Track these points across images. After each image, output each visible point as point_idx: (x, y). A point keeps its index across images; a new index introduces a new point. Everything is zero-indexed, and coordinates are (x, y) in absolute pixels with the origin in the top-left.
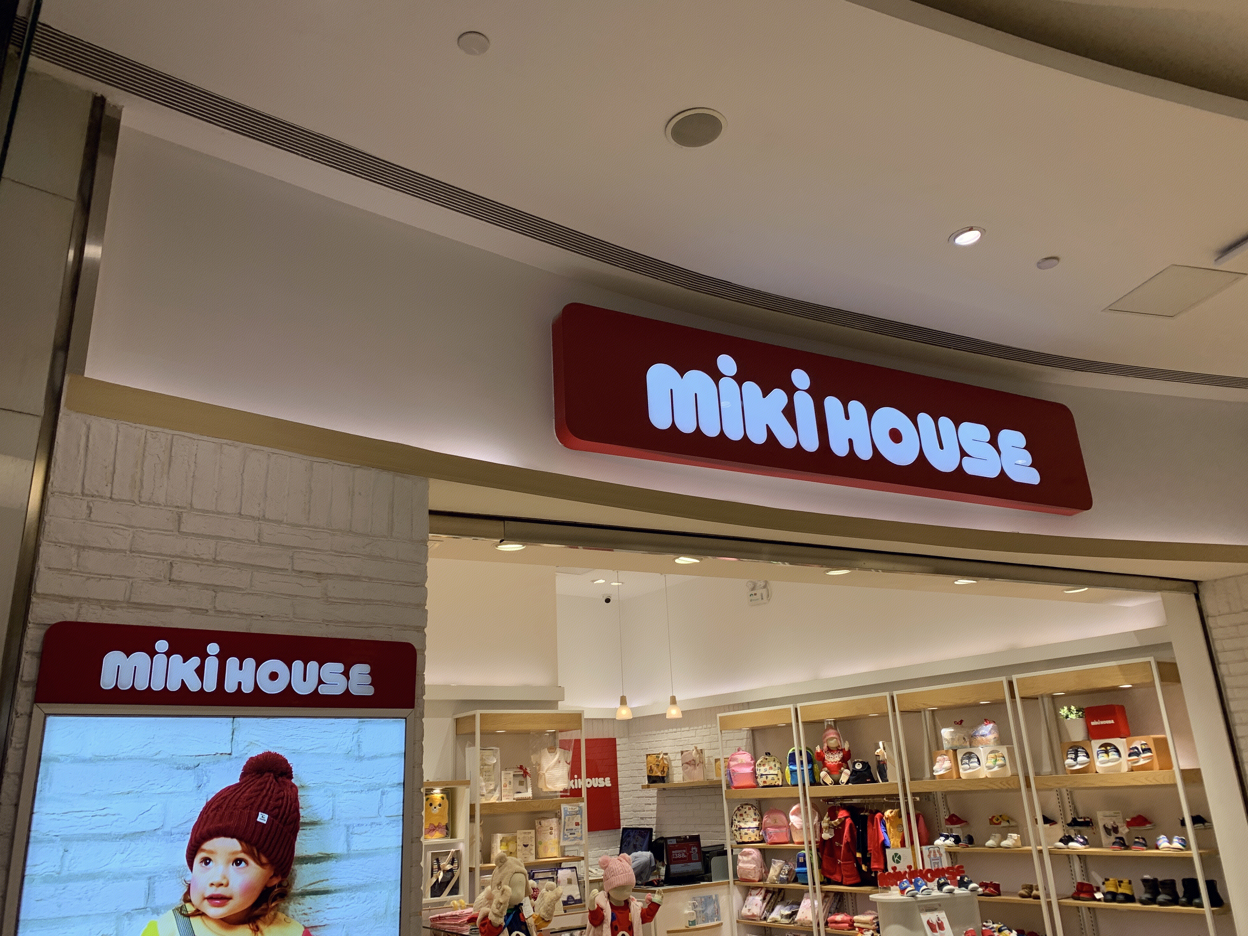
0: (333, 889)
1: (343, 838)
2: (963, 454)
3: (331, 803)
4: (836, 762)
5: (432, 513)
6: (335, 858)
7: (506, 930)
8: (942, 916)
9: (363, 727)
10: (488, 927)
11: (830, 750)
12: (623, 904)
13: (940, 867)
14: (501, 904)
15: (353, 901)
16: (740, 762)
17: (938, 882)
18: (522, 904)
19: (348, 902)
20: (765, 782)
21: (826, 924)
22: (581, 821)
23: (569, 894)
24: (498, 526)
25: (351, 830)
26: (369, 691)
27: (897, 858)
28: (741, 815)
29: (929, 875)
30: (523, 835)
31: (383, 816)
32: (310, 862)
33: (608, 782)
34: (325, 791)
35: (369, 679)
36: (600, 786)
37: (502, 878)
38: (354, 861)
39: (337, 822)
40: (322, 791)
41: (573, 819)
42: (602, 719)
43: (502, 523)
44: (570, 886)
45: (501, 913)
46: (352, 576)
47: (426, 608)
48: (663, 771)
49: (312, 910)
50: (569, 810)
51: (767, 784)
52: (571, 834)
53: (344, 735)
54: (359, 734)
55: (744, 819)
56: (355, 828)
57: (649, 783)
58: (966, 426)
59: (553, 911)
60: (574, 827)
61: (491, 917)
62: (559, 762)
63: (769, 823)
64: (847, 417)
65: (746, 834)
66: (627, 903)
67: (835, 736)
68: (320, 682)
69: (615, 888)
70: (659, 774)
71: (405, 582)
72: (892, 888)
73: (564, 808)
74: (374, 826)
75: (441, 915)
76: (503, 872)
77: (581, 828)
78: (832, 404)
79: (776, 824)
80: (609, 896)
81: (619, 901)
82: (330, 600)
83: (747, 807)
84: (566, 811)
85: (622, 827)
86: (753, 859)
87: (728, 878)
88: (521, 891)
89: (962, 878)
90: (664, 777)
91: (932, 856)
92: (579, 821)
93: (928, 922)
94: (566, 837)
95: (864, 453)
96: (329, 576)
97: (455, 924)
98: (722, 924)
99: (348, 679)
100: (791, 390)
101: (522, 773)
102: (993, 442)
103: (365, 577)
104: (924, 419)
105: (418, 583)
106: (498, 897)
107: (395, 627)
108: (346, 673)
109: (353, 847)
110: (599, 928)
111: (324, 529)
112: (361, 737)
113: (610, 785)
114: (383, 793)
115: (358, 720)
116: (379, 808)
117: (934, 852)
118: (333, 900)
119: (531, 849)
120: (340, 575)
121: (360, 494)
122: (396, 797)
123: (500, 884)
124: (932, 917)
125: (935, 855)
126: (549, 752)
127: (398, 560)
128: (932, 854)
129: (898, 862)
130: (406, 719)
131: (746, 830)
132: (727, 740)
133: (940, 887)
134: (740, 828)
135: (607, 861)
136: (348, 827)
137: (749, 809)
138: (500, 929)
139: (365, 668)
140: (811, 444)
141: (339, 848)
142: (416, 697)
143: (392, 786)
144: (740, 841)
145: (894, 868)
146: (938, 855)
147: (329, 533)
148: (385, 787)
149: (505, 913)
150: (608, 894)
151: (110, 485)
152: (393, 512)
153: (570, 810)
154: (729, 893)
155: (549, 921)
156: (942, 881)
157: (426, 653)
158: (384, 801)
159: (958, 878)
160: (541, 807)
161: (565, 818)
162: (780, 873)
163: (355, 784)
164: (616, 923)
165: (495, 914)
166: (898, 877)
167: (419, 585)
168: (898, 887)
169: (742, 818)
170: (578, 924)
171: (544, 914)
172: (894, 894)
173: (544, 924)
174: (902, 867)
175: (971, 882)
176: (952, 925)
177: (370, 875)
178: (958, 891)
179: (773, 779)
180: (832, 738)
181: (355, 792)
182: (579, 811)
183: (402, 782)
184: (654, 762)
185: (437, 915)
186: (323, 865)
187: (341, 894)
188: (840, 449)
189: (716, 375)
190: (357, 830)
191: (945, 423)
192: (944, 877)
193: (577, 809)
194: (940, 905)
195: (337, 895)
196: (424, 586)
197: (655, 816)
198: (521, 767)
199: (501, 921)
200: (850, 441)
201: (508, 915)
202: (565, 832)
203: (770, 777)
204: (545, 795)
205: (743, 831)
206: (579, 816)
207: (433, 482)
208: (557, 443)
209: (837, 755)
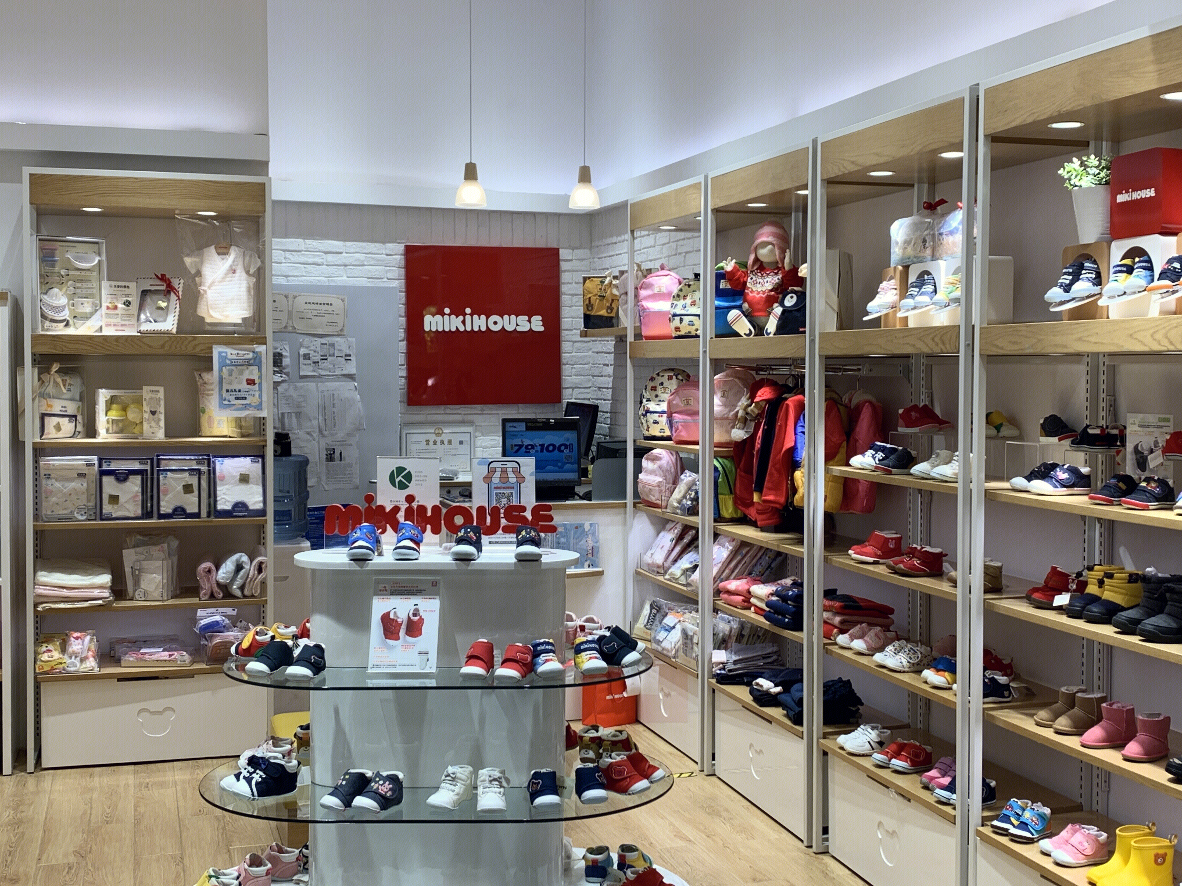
4: (764, 293)
11: (761, 267)
16: (656, 290)
20: (677, 329)
21: (718, 592)
22: (260, 377)
23: (239, 499)
28: (654, 389)
30: (150, 395)
41: (241, 373)
44: (243, 487)
48: (610, 308)
50: (229, 357)
51: (682, 333)
52: (237, 398)
55: (657, 396)
60: (244, 386)
62: (234, 272)
63: (677, 405)
65: (655, 422)
70: (603, 312)
73: (220, 353)
77: (260, 389)
79: (688, 407)
83: (666, 375)
84: (223, 358)
86: (660, 467)
87: (625, 498)
90: (612, 318)
92: (255, 377)
93: (386, 617)
94: (226, 402)
98: (601, 573)
101: (163, 288)
119: (159, 420)
124: (403, 607)
126: (219, 254)
131: (655, 417)
134: (648, 411)
137: (670, 378)
144: (647, 434)
153: (234, 357)
154: (625, 523)
161: (221, 370)
162: (684, 497)
169: (654, 393)
179: (691, 324)
180: (765, 244)
182: (255, 359)
193: (251, 356)
197: (610, 385)
198: (163, 278)
202: (225, 394)
203: (686, 319)
204: (208, 328)
205: (651, 418)
206: (255, 368)
209: (769, 279)
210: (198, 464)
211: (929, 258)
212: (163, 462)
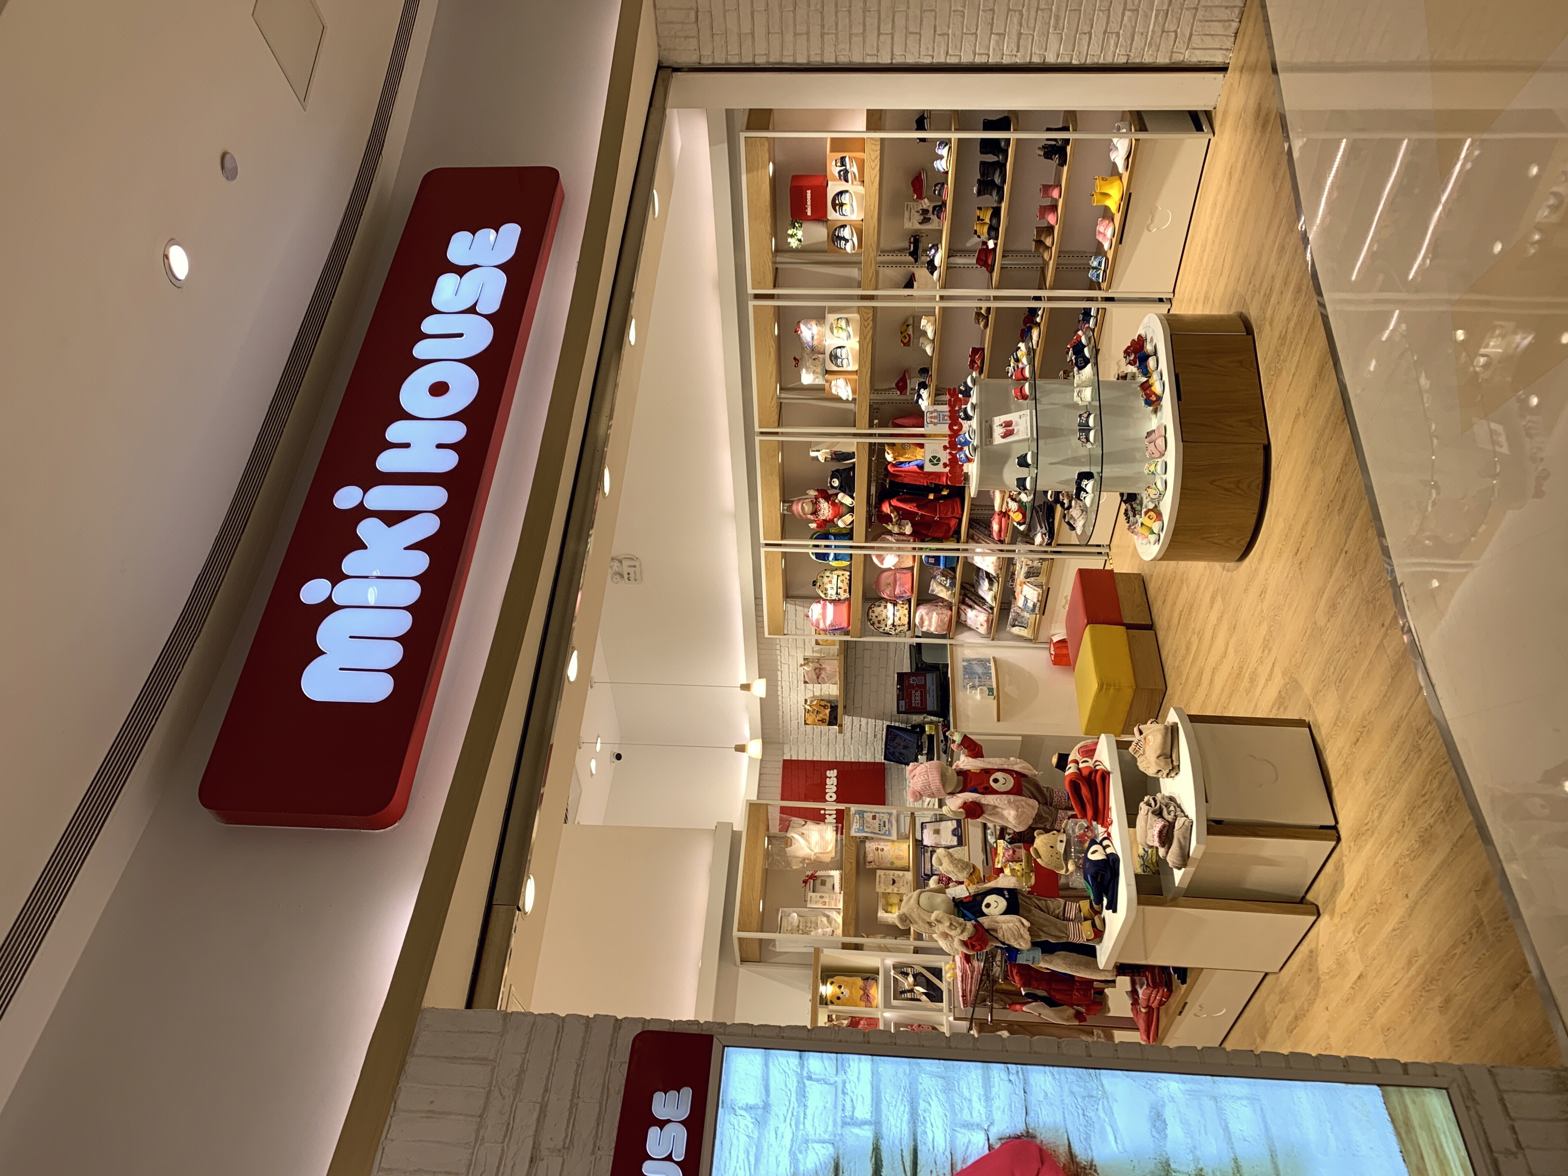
0: (913, 1143)
1: (856, 1130)
2: (472, 310)
3: (815, 1145)
4: (829, 507)
5: (470, 1005)
6: (878, 1140)
7: (981, 919)
8: (998, 420)
9: (729, 1102)
10: (975, 941)
11: (815, 512)
12: (961, 778)
13: (948, 414)
14: (951, 924)
15: (928, 1119)
16: (821, 617)
17: (963, 419)
18: (954, 898)
19: (928, 1125)
20: (845, 591)
21: (1002, 542)
22: (871, 812)
23: (950, 833)
24: (499, 912)
25: (848, 1120)
26: (687, 1093)
27: (935, 460)
28: (879, 622)
29: (955, 428)
30: (882, 885)
31: (836, 1079)
32: (881, 1172)
33: (832, 774)
34: (801, 1152)
35: (672, 1094)
36: (835, 783)
37: (924, 921)
38: (884, 1117)
39: (838, 1138)
40: (800, 1156)
41: (868, 822)
42: (760, 774)
43: (495, 908)
44: (942, 832)
45: (961, 924)
46: (539, 1115)
47: (591, 1016)
48: (825, 707)
49: (934, 1171)
50: (858, 827)
51: (848, 588)
52: (885, 826)
53: (736, 1127)
54: (737, 1108)
55: (884, 620)
56: (847, 1114)
57: (836, 725)
58: (437, 300)
60: (877, 822)
61: (965, 937)
62: (803, 834)
63: (890, 591)
64: (407, 445)
65: (900, 619)
66: (961, 773)
67: (800, 505)
68: (669, 1158)
69: (944, 786)
70: (828, 711)
71: (555, 1044)
72: (965, 471)
73: (855, 832)
74: (845, 1091)
75: (961, 994)
76: (917, 919)
77: (879, 813)
78: (387, 462)
79: (892, 585)
80: (952, 794)
81: (958, 781)
82: (567, 1145)
83: (871, 614)
84: (859, 831)
85: (883, 761)
86: (927, 614)
87: (946, 645)
88: (940, 898)
89: (961, 392)
90: (831, 706)
91: (936, 421)
92: (871, 815)
93: (1003, 437)
94: (887, 833)
95: (457, 431)
96: (535, 1147)
97: (972, 978)
98: (994, 658)
99: (669, 1121)
100: (361, 512)
101: (812, 881)
102: (462, 271)
103: (543, 1098)
104: (421, 350)
105: (559, 1027)
106: (944, 927)
107: (611, 1059)
108: (662, 1124)
109: (868, 1117)
110: (984, 809)
111: (473, 1153)
112: (740, 1105)
113: (835, 771)
114: (810, 1078)
115: (720, 1110)
116: (826, 1083)
117: (931, 418)
118: (925, 1144)
119: (898, 876)
120: (536, 1130)
121: (432, 1102)
122: (816, 1063)
123: (930, 924)
124: (998, 431)
125: (935, 418)
126: (791, 845)
127: (525, 1053)
128: (933, 420)
129: (939, 460)
130: (724, 1047)
131: (896, 619)
132: (796, 628)
133: (968, 418)
134: (893, 625)
135: (914, 793)
136: (844, 1124)
137: (873, 612)
138: (978, 927)
139: (658, 1098)
141: (867, 1133)
142: (700, 1032)
143: (802, 1066)
144: (906, 626)
145: (945, 465)
146: (935, 414)
147: (480, 1145)
148: (802, 1074)
149: (961, 920)
150: (949, 794)
152: (462, 1058)
153: (858, 824)
154: (962, 646)
155: (974, 867)
156: (962, 414)
157: (648, 1018)
158: (818, 1077)
159: (960, 396)
160: (852, 861)
161: (867, 832)
162: (945, 586)
163: (795, 1114)
164: (980, 788)
165: (962, 932)
166: (954, 463)
167: (560, 1023)
168: (965, 464)
169: (882, 622)
170: (979, 831)
171: (965, 872)
172: (972, 469)
173: (977, 873)
174: (945, 457)
175: (965, 383)
176: (1008, 411)
177: (900, 1097)
178: (974, 399)
179: (842, 581)
180: (803, 508)
181: (805, 1114)
182: (859, 814)
183: (798, 1053)
184: (814, 716)
185: (961, 999)
186: (885, 1156)
187: (919, 1134)
188: (448, 461)
189: (329, 607)
190: (848, 1113)
191: (429, 325)
192: (958, 412)
193: (857, 816)
194: (987, 422)
195: (919, 1138)
196: (563, 1019)
197: (873, 720)
198: (805, 882)
199: (970, 925)
200: (440, 446)
201: (964, 916)
202: (882, 832)
203: (840, 584)
204: (839, 854)
205: (897, 622)
206: (865, 814)
207: (427, 1003)
208: (395, 829)
209: (822, 505)
210: (927, 852)
211: (823, 355)
212: (926, 872)
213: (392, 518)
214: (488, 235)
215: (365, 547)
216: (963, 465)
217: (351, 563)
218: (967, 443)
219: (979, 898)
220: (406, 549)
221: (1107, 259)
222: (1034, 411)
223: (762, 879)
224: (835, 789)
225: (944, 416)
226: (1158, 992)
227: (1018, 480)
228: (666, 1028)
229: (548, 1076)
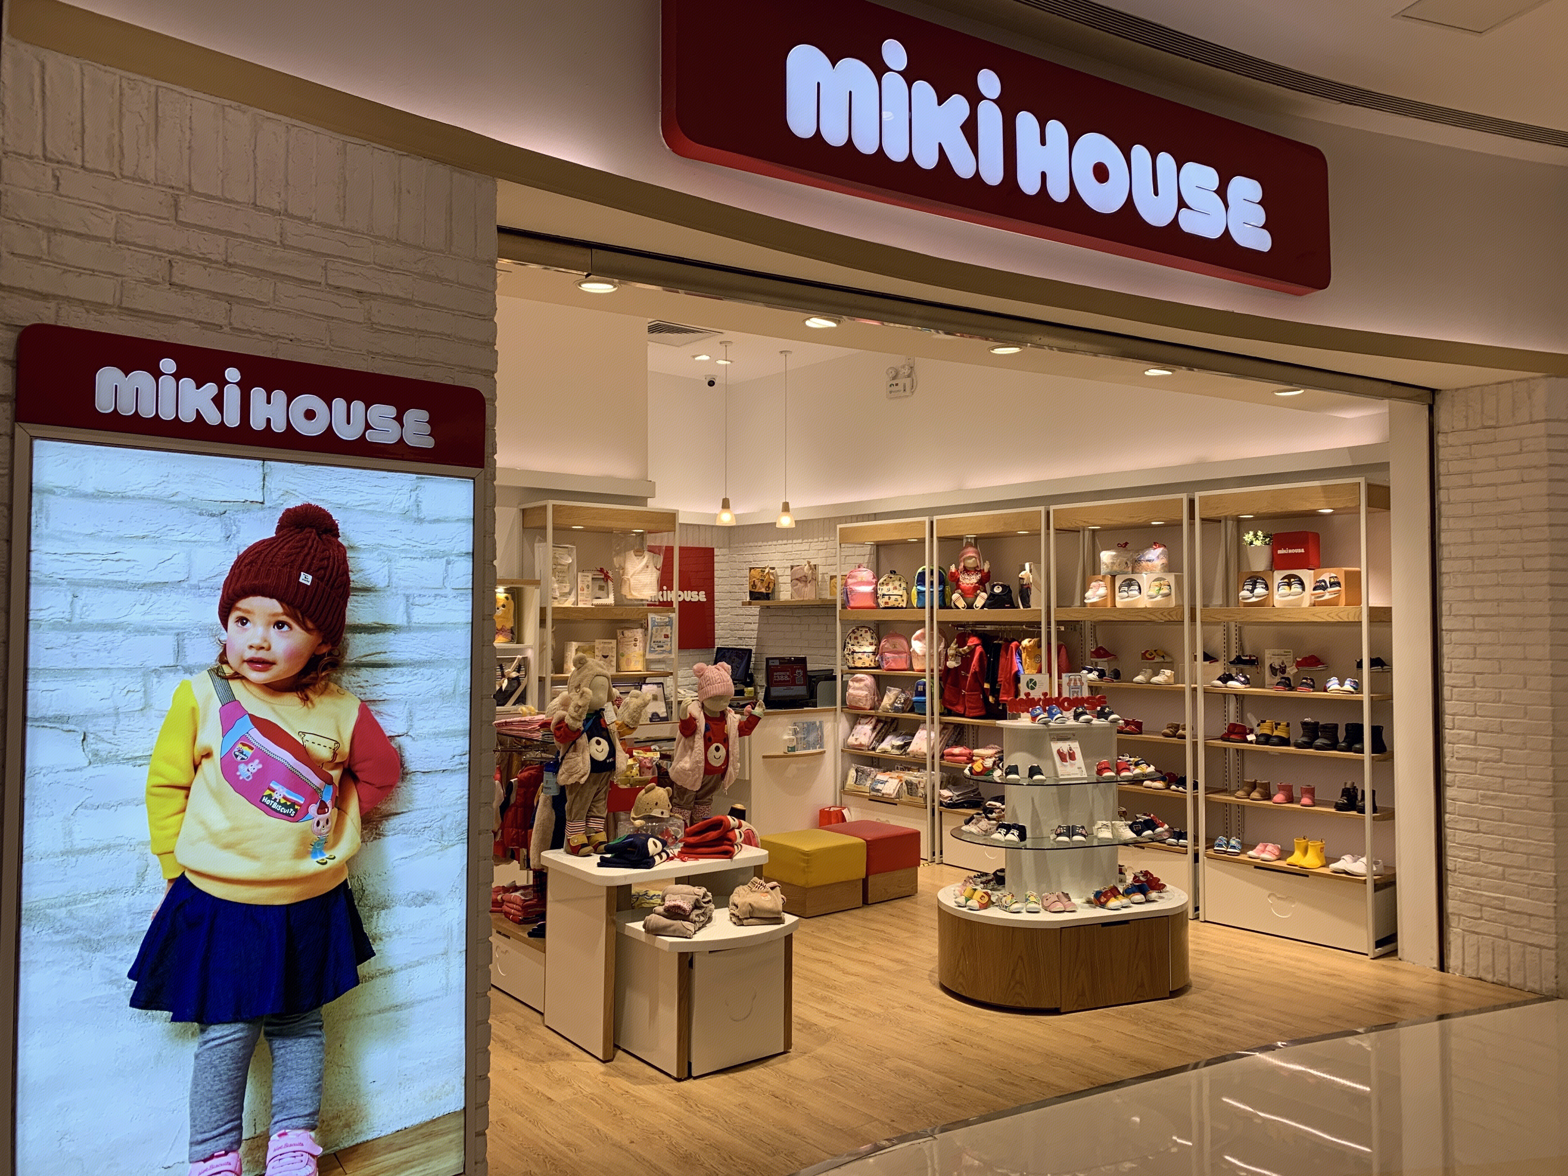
0: (392, 662)
1: (402, 608)
2: (1182, 204)
3: (386, 568)
4: (972, 584)
5: (501, 230)
6: (394, 629)
7: (585, 736)
8: (1075, 746)
9: (422, 484)
10: (564, 731)
11: (966, 570)
12: (718, 715)
13: (1080, 696)
14: (580, 707)
15: (415, 677)
16: (859, 580)
17: (1075, 711)
18: (604, 710)
19: (410, 678)
20: (887, 603)
21: (942, 757)
22: (671, 633)
24: (584, 255)
25: (411, 601)
26: (429, 443)
27: (1032, 684)
28: (856, 638)
29: (1066, 704)
30: (602, 645)
31: (449, 588)
32: (365, 632)
33: (702, 597)
34: (379, 555)
35: (427, 429)
36: (693, 600)
37: (581, 680)
38: (415, 635)
39: (394, 590)
40: (376, 554)
41: (662, 631)
42: (699, 526)
43: (588, 251)
45: (580, 716)
46: (403, 299)
47: (496, 348)
48: (768, 587)
49: (368, 684)
50: (657, 621)
51: (889, 605)
52: (658, 647)
53: (400, 492)
54: (417, 492)
55: (858, 643)
56: (417, 599)
57: (750, 599)
58: (1190, 167)
59: (639, 718)
60: (663, 639)
61: (568, 721)
62: (648, 567)
63: (887, 648)
64: (1043, 142)
65: (860, 658)
66: (723, 715)
67: (974, 555)
68: (368, 427)
69: (710, 698)
70: (763, 590)
71: (469, 313)
72: (1022, 714)
73: (652, 618)
74: (438, 597)
75: (508, 720)
76: (582, 674)
77: (671, 641)
78: (1026, 122)
79: (894, 649)
80: (703, 707)
81: (715, 712)
82: (374, 326)
83: (864, 630)
84: (653, 621)
85: (716, 646)
86: (866, 685)
87: (836, 705)
88: (604, 696)
89: (1103, 709)
90: (769, 593)
91: (1072, 685)
92: (669, 633)
93: (1059, 752)
94: (652, 650)
95: (1059, 193)
96: (373, 295)
97: (524, 731)
98: (824, 752)
99: (402, 426)
100: (975, 98)
101: (603, 577)
102: (1222, 192)
103: (418, 302)
104: (1140, 152)
105: (484, 316)
106: (576, 700)
107: (457, 369)
108: (399, 419)
109: (414, 620)
110: (690, 738)
111: (364, 234)
112: (420, 495)
113: (705, 600)
114: (448, 563)
115: (415, 476)
116: (444, 578)
117: (1075, 680)
118: (392, 675)
120: (387, 296)
121: (409, 192)
122: (463, 569)
123: (578, 686)
124: (1064, 746)
125: (1075, 683)
126: (636, 556)
127: (458, 283)
128: (1073, 682)
129: (1032, 688)
130: (473, 479)
131: (860, 655)
132: (847, 556)
133: (1077, 716)
134: (854, 652)
135: (702, 669)
136: (407, 597)
137: (866, 632)
138: (578, 733)
139: (424, 415)
140: (993, 175)
141: (399, 619)
142: (486, 455)
143: (459, 555)
144: (853, 665)
145: (1028, 694)
146: (1079, 684)
147: (371, 241)
148: (451, 555)
149: (584, 717)
150: (703, 704)
151: (79, 148)
152: (451, 220)
153: (659, 621)
154: (835, 721)
155: (634, 729)
156: (1081, 710)
157: (497, 404)
158: (450, 572)
159: (1099, 708)
160: (624, 615)
161: (652, 629)
162: (895, 702)
163: (415, 549)
164: (709, 734)
165: (573, 718)
166: (1029, 704)
167: (488, 317)
168: (1029, 715)
169: (856, 641)
170: (667, 734)
171: (629, 720)
172: (1025, 721)
173: (629, 731)
174: (1036, 694)
175: (1112, 713)
176: (1084, 756)
177: (435, 651)
178: (1095, 721)
179: (896, 600)
180: (971, 557)
181: (415, 558)
182: (669, 622)
183: (471, 551)
184: (758, 577)
185: (503, 721)
186: (380, 637)
187: (401, 669)
188: (1029, 185)
189: (880, 69)
190: (417, 600)
191: (1165, 160)
192: (1082, 706)
193: (667, 620)
194: (1074, 735)
195: (397, 669)
196: (492, 320)
197: (756, 636)
198: (602, 570)
199: (579, 725)
200: (1044, 175)
201: (587, 720)
202: (653, 644)
203: (893, 598)
204: (630, 603)
205: (856, 656)
206: (669, 628)
207: (502, 184)
208: (663, 146)
209: (974, 577)
211: (1130, 572)
213: (970, 129)
214: (1260, 215)
215: (940, 103)
216: (1028, 712)
217: (924, 89)
218: (1051, 715)
219: (604, 734)
220: (940, 144)
221: (1238, 854)
222: (1086, 781)
223: (604, 528)
224: (687, 599)
225: (1077, 693)
226: (518, 911)
227: (1016, 766)
228: (488, 422)
229: (438, 306)
